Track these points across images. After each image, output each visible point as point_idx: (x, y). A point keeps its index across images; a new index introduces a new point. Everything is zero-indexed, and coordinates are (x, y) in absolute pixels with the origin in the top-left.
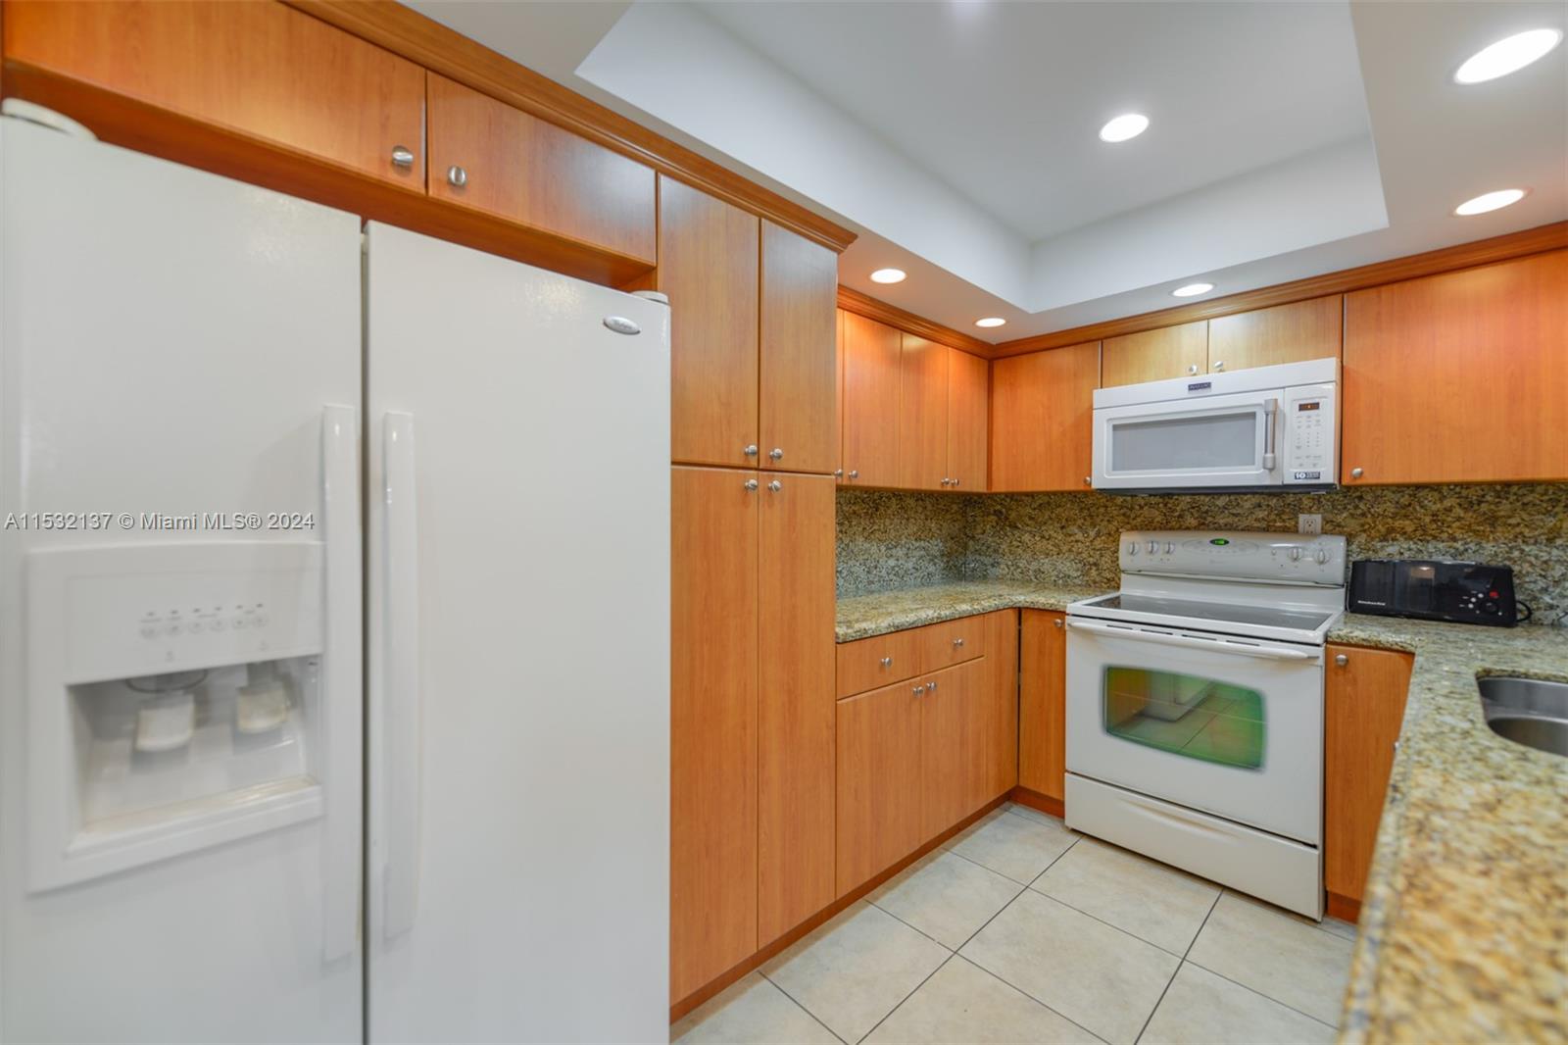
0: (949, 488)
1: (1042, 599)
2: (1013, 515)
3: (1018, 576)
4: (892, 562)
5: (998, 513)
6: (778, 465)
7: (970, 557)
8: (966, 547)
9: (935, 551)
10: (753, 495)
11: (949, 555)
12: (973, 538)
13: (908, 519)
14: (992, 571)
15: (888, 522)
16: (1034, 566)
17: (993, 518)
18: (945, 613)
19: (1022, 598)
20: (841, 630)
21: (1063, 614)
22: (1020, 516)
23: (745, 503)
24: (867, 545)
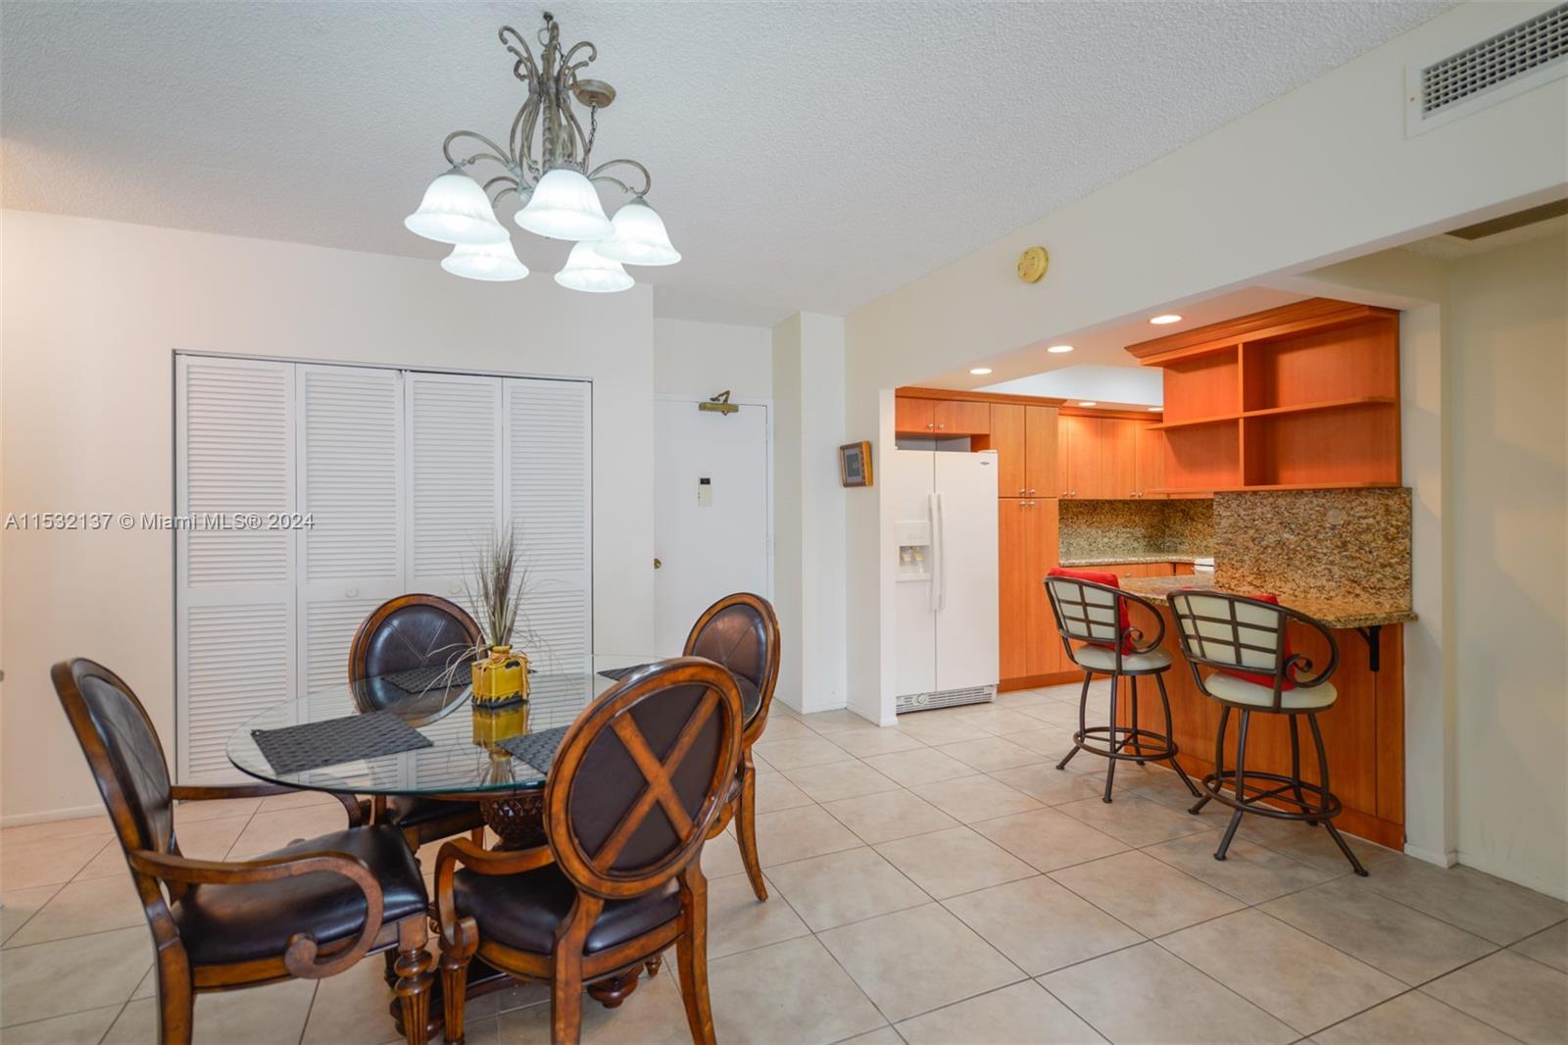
0: (1137, 498)
1: (1185, 558)
2: (1192, 512)
3: (1195, 550)
4: (1106, 540)
5: (1183, 511)
6: (1034, 496)
7: (1167, 539)
8: (1164, 533)
9: (1138, 534)
10: (1023, 508)
11: (1150, 537)
12: (1168, 526)
13: (1117, 516)
14: (1179, 547)
15: (1102, 517)
16: (1204, 543)
17: (1181, 514)
18: (1119, 560)
19: (1174, 558)
20: (1062, 562)
21: (1193, 564)
22: (1195, 513)
23: (1021, 510)
24: (1088, 530)
